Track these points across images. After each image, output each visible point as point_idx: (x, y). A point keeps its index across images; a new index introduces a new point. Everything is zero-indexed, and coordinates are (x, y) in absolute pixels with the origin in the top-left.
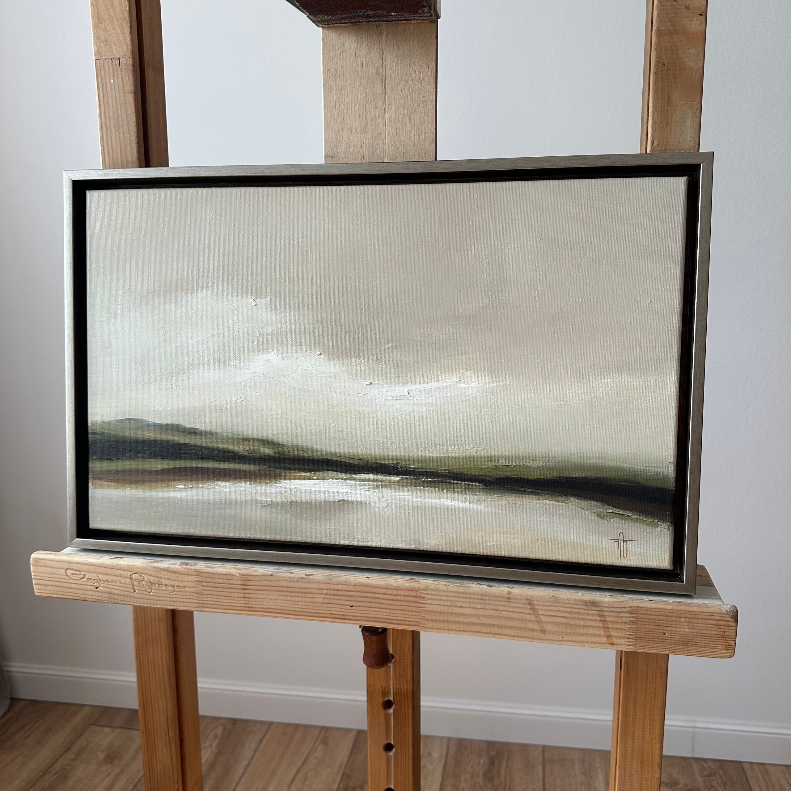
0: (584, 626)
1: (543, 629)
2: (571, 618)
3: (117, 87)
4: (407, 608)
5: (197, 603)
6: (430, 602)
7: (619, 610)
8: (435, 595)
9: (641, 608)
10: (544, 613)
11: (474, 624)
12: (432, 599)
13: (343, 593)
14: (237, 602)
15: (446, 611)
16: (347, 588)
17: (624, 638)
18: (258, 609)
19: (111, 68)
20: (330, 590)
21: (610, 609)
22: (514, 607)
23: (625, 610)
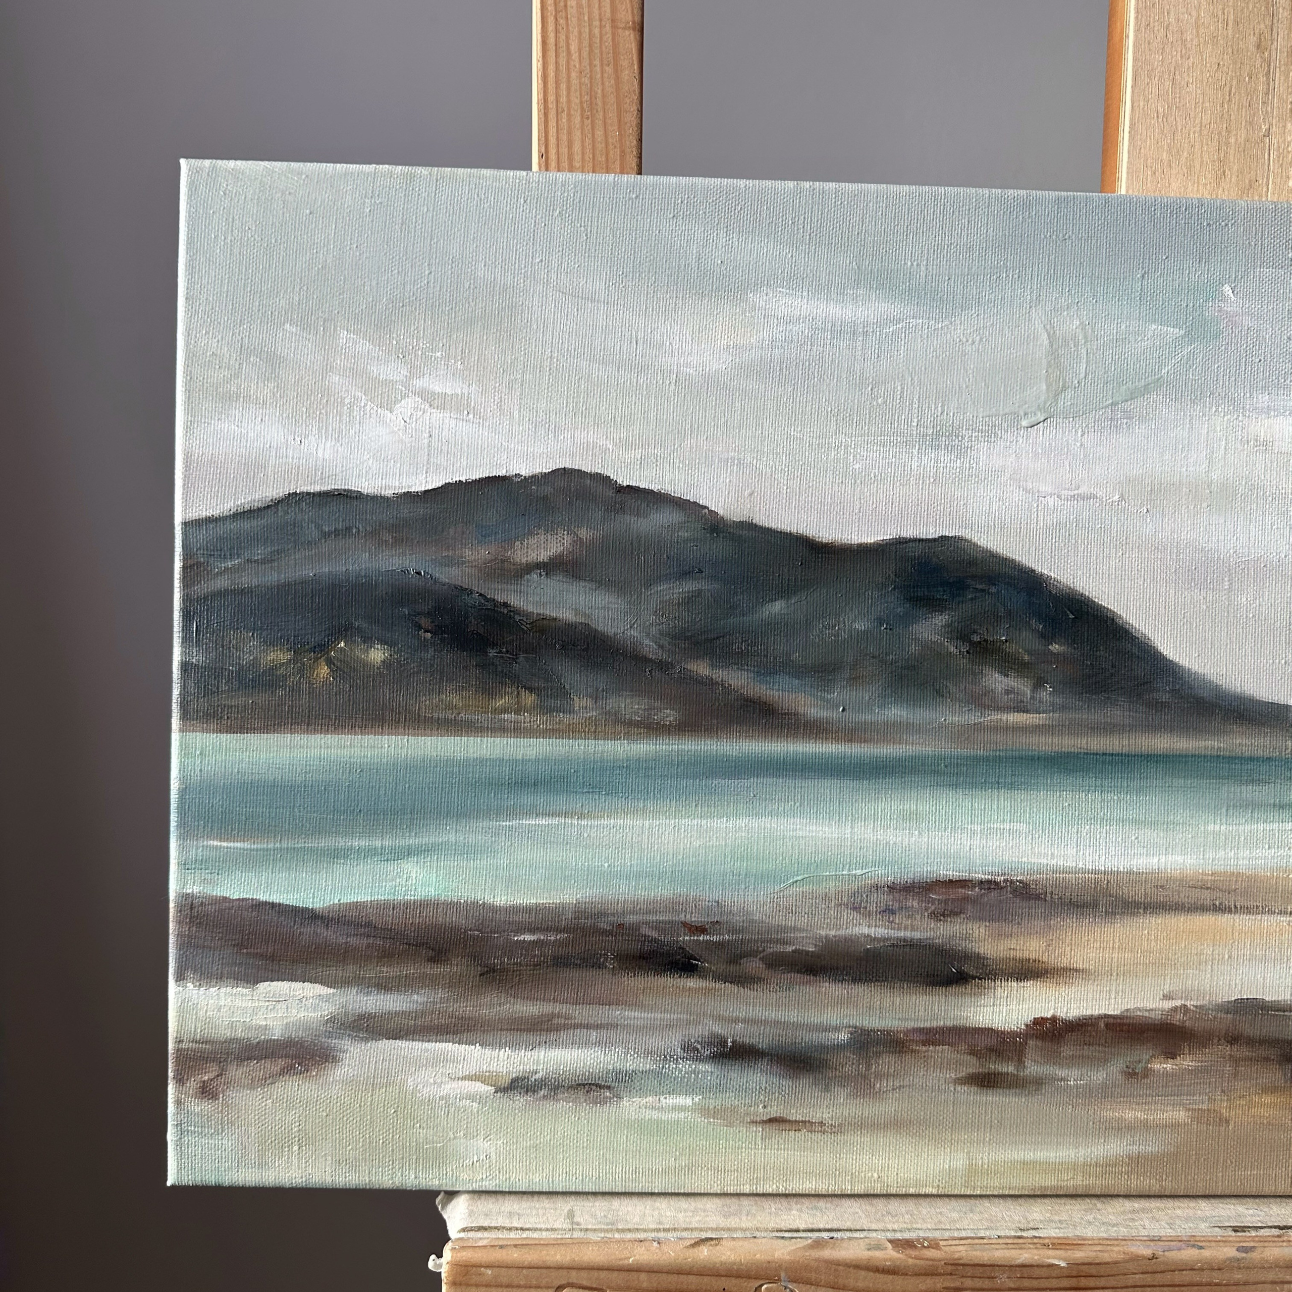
3: (596, 14)
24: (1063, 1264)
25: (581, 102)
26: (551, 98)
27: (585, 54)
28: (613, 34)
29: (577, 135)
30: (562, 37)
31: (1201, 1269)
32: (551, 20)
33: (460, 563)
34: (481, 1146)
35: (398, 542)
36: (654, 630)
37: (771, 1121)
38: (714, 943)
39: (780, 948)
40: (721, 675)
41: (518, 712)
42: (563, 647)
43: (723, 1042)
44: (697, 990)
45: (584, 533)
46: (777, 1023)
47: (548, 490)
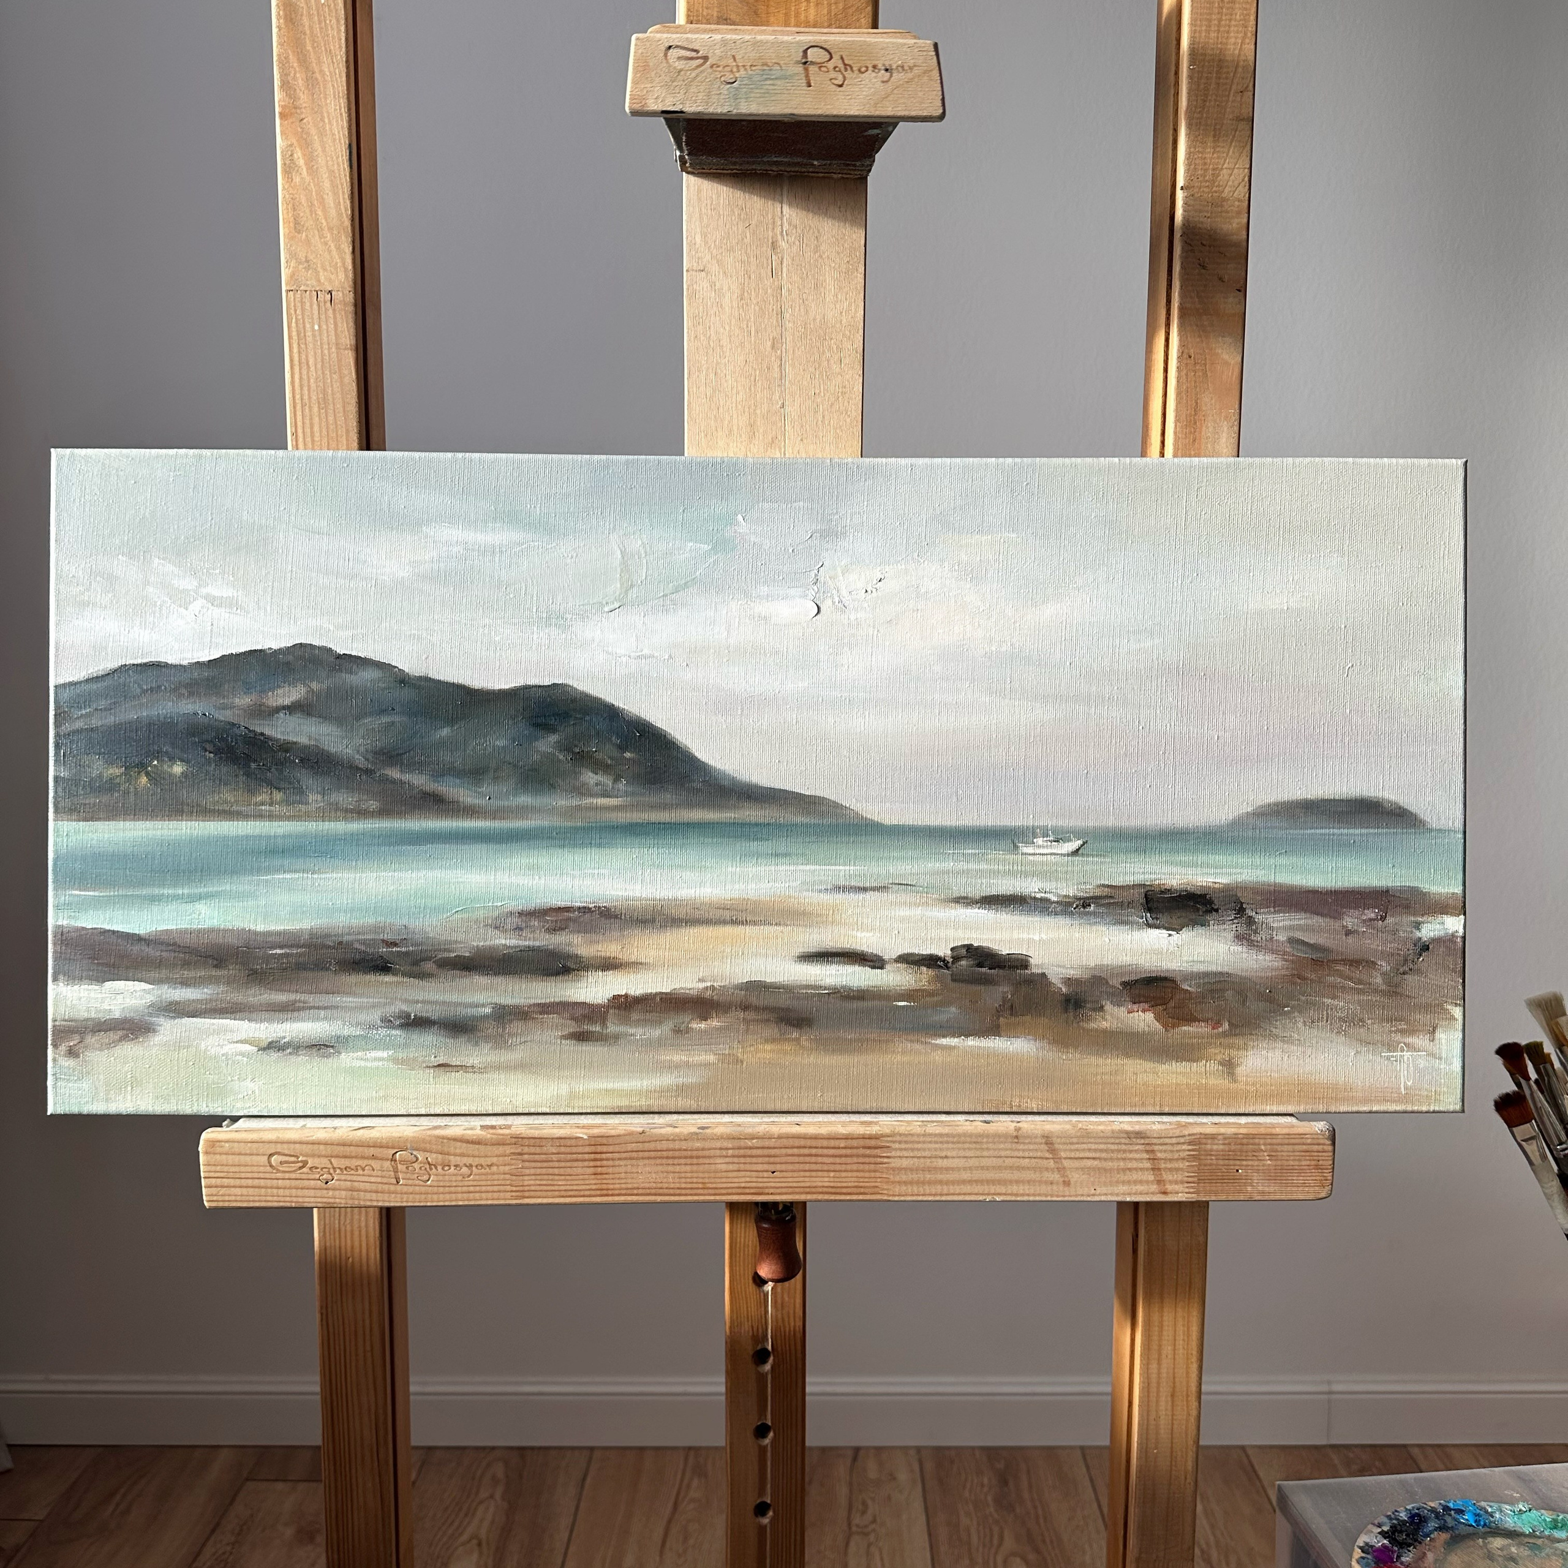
0: (1124, 1170)
1: (1066, 1179)
2: (1105, 1159)
3: (325, 339)
4: (861, 1167)
5: (512, 1191)
6: (898, 1153)
7: (1174, 1141)
8: (906, 1142)
9: (1206, 1135)
10: (1068, 1154)
11: (964, 1182)
12: (901, 1149)
13: (759, 1152)
14: (582, 1182)
15: (923, 1165)
16: (767, 1143)
17: (1182, 1182)
18: (617, 1192)
19: (315, 307)
20: (739, 1148)
21: (1162, 1140)
22: (1024, 1150)
23: (1182, 1140)
24: (585, 1137)
25: (318, 398)
26: (298, 397)
27: (319, 366)
28: (337, 353)
29: (316, 420)
30: (304, 357)
31: (674, 1140)
32: (295, 346)
33: (232, 707)
34: (249, 1085)
35: (191, 694)
36: (362, 749)
37: (439, 1066)
38: (403, 953)
39: (446, 955)
40: (406, 777)
41: (271, 804)
42: (301, 760)
43: (408, 1016)
44: (391, 983)
45: (314, 685)
46: (444, 1003)
47: (290, 658)
